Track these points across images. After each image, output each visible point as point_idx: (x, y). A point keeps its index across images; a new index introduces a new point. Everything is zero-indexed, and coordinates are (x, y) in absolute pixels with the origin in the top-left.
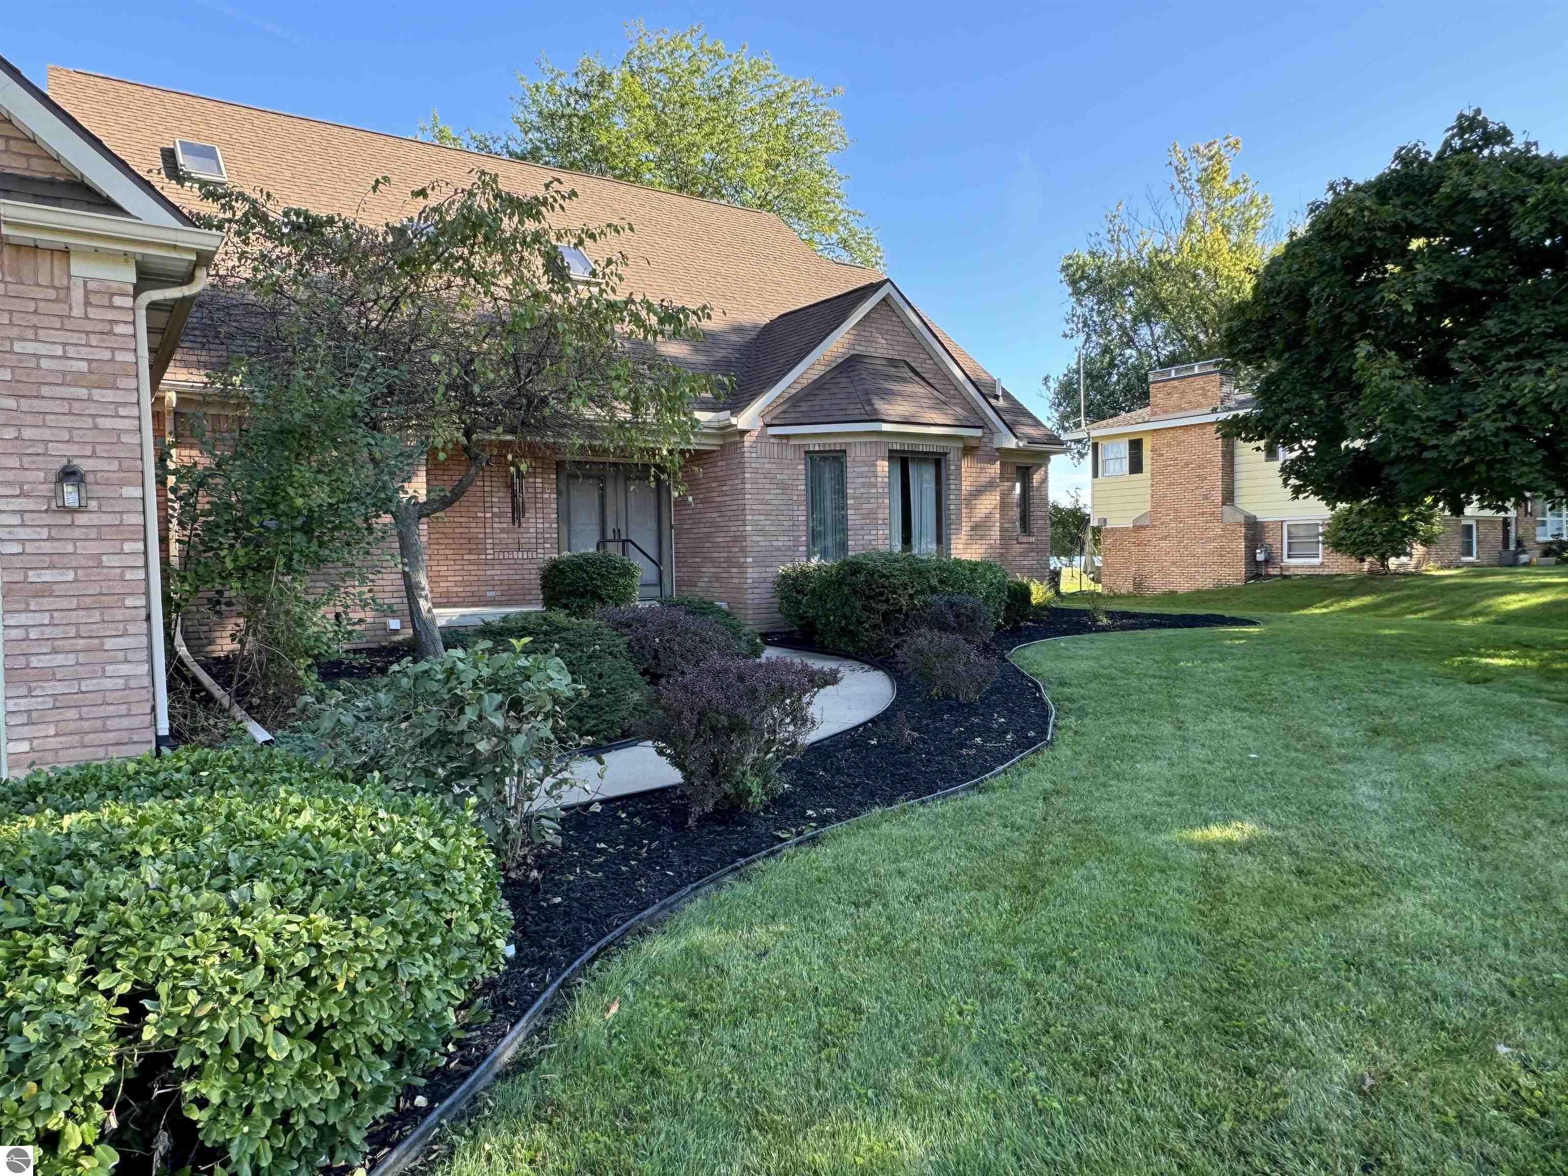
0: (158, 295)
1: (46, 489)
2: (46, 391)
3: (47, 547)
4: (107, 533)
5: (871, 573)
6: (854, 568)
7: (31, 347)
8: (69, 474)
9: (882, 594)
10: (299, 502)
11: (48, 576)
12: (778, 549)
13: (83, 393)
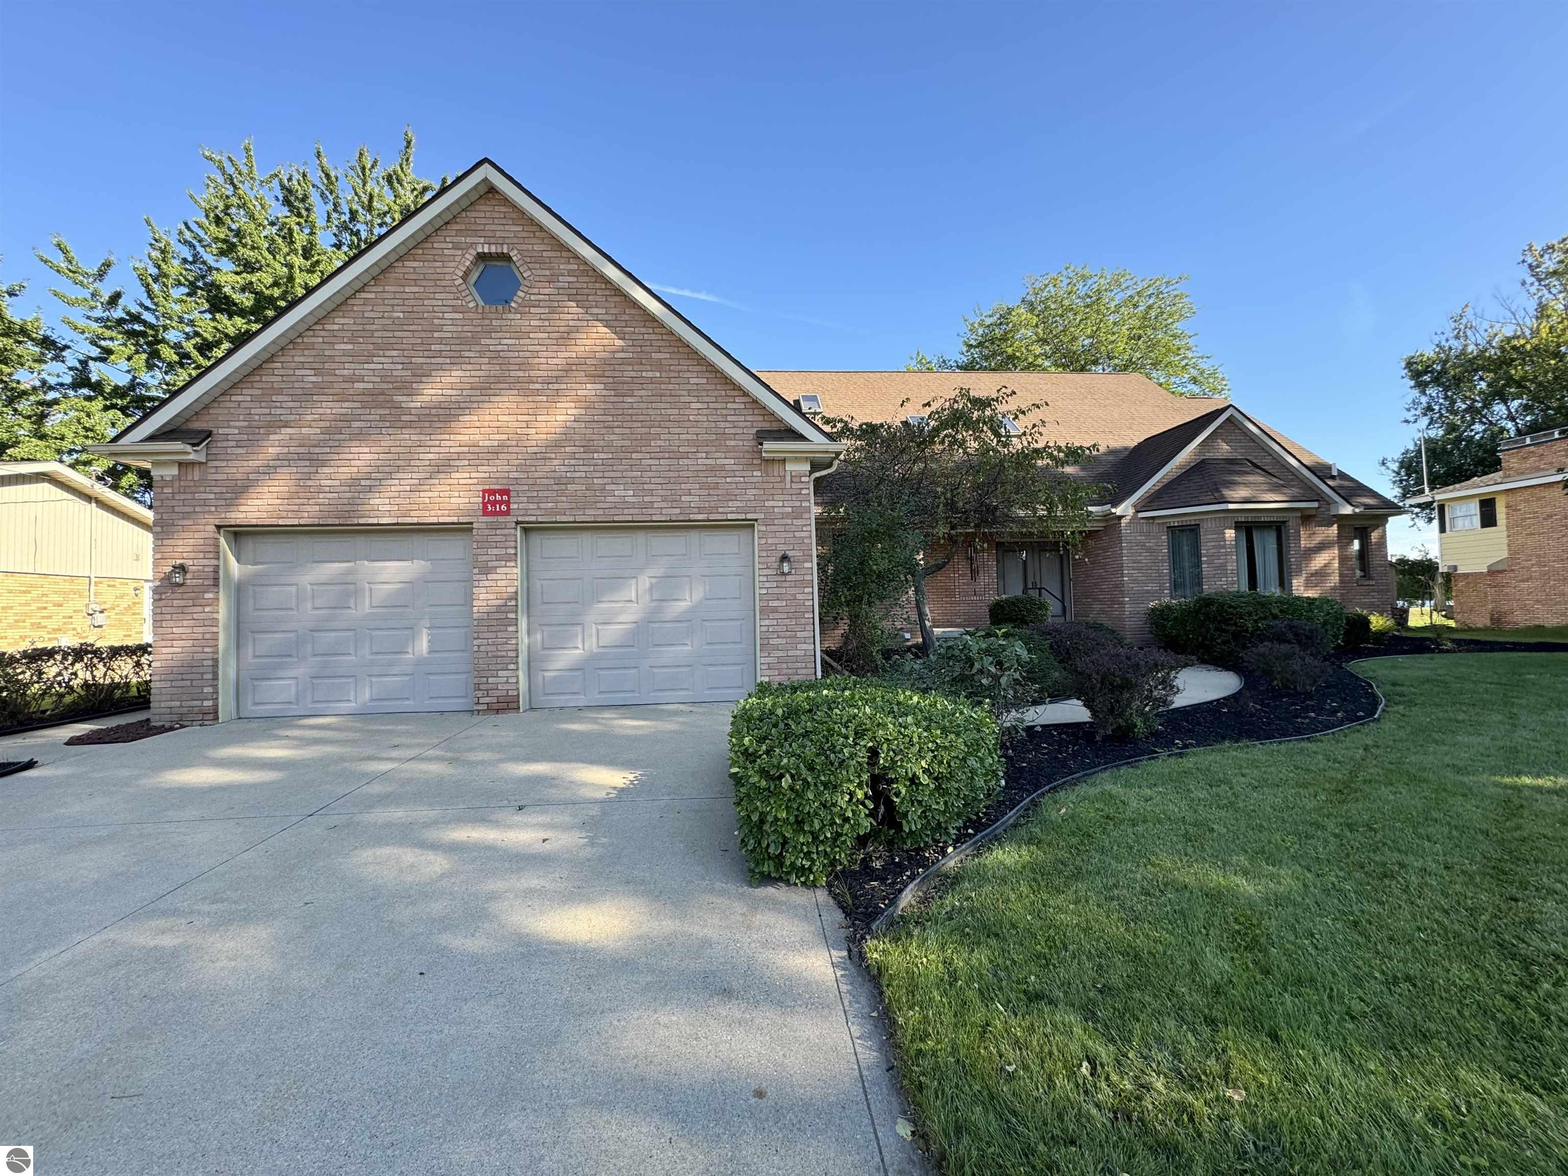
0: (817, 474)
1: (776, 565)
2: (776, 522)
3: (776, 591)
4: (798, 584)
5: (1222, 605)
6: (1208, 602)
7: (771, 503)
8: (784, 558)
9: (1231, 619)
10: (875, 567)
11: (776, 603)
12: (1148, 592)
13: (789, 522)
